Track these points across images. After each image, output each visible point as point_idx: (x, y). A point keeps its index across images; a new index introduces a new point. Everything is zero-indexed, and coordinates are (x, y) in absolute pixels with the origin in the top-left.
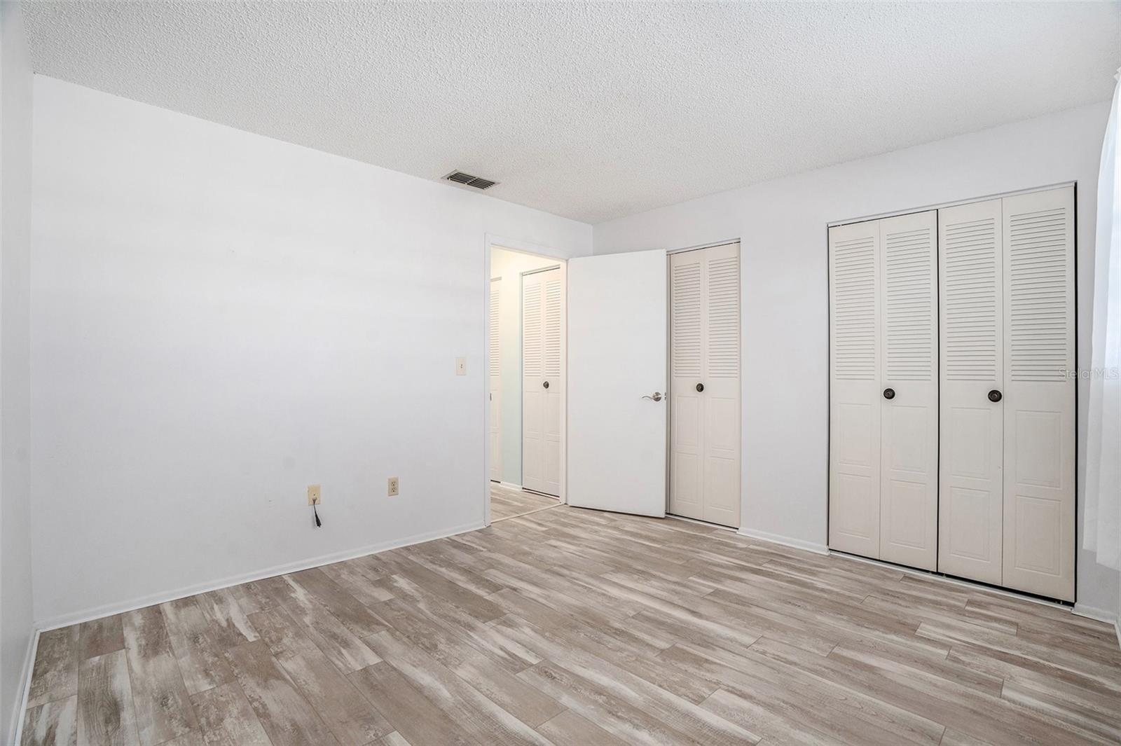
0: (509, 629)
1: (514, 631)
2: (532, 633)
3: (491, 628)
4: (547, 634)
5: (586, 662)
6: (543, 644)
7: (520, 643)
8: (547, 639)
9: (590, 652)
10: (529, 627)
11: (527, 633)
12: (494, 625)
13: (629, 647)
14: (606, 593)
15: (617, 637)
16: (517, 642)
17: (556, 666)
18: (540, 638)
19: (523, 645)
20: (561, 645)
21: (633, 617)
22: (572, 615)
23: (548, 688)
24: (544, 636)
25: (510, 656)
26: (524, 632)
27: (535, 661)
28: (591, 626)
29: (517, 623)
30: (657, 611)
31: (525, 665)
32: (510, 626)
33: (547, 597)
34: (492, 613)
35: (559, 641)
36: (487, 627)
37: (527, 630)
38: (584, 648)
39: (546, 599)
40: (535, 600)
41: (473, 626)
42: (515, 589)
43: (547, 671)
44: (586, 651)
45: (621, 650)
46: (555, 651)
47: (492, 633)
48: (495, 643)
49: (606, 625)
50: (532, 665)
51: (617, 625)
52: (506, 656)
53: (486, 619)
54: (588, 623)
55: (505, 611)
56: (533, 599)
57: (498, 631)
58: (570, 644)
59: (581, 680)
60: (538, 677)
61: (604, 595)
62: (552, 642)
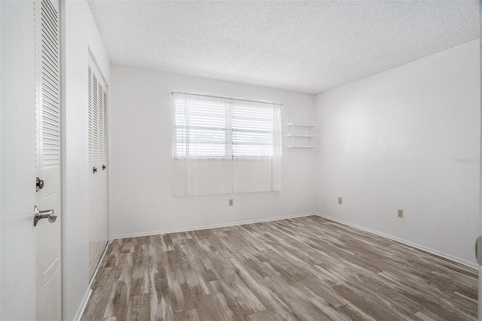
0: (329, 280)
1: (326, 278)
2: (317, 276)
3: (338, 281)
4: (311, 275)
5: (297, 263)
6: (312, 271)
7: (323, 273)
8: (311, 273)
9: (295, 265)
10: (319, 279)
11: (320, 277)
12: (336, 283)
13: (278, 264)
14: (272, 293)
15: (281, 268)
16: (324, 273)
17: (308, 263)
18: (314, 274)
19: (321, 272)
20: (305, 269)
21: (268, 275)
22: (297, 281)
23: (312, 258)
24: (312, 274)
25: (326, 269)
26: (321, 277)
27: (316, 266)
28: (290, 274)
29: (325, 282)
30: (253, 277)
31: (320, 265)
32: (329, 281)
33: (308, 295)
34: (339, 289)
35: (306, 271)
36: (340, 283)
37: (320, 278)
38: (296, 267)
39: (310, 293)
40: (317, 294)
41: (347, 284)
42: (330, 305)
43: (312, 263)
44: (296, 266)
45: (283, 264)
46: (308, 268)
47: (337, 279)
48: (334, 274)
49: (283, 274)
50: (317, 265)
51: (278, 273)
52: (328, 269)
53: (341, 286)
54: (290, 276)
55: (333, 289)
56: (318, 295)
57: (334, 279)
58: (301, 269)
59: (301, 258)
60: (315, 261)
61: (273, 291)
62: (309, 271)
